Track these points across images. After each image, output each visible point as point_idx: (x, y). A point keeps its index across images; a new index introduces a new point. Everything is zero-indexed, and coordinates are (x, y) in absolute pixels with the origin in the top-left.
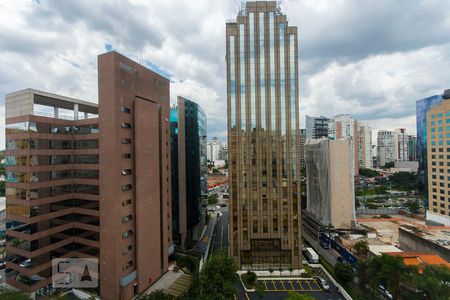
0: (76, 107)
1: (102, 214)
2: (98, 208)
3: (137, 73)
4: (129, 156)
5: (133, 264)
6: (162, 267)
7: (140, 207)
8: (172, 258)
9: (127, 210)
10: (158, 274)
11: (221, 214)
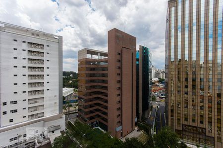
0: (99, 54)
1: (109, 98)
2: (107, 96)
3: (123, 36)
4: (119, 74)
5: (120, 123)
6: (132, 127)
7: (124, 98)
8: (136, 124)
9: (118, 99)
10: (131, 130)
11: (159, 107)
